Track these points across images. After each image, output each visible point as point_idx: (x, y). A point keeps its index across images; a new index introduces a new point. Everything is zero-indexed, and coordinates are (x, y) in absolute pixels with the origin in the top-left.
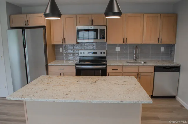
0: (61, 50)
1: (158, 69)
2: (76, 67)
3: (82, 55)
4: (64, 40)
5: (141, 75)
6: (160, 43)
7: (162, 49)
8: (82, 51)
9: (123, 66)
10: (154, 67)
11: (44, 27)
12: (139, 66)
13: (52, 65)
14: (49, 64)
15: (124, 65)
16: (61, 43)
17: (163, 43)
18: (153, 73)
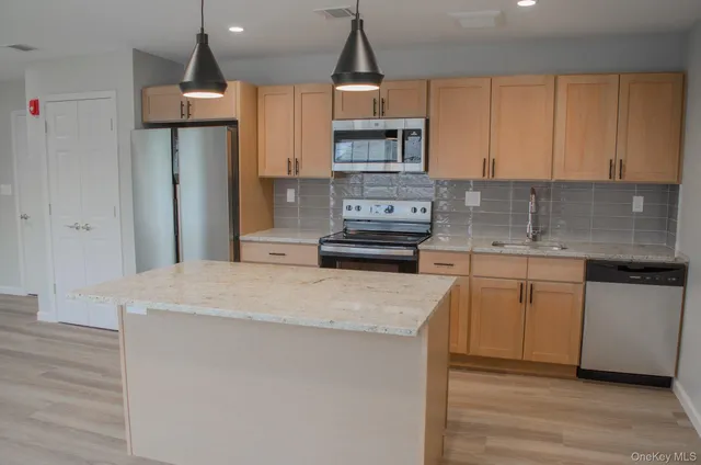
0: (291, 195)
1: (598, 271)
2: (319, 248)
3: (353, 214)
4: (294, 164)
5: (536, 289)
6: (617, 178)
7: (638, 204)
8: (354, 203)
9: (471, 254)
10: (582, 263)
11: (232, 123)
12: (528, 256)
13: (250, 241)
14: (241, 238)
15: (477, 250)
16: (284, 174)
17: (627, 178)
18: (582, 286)
